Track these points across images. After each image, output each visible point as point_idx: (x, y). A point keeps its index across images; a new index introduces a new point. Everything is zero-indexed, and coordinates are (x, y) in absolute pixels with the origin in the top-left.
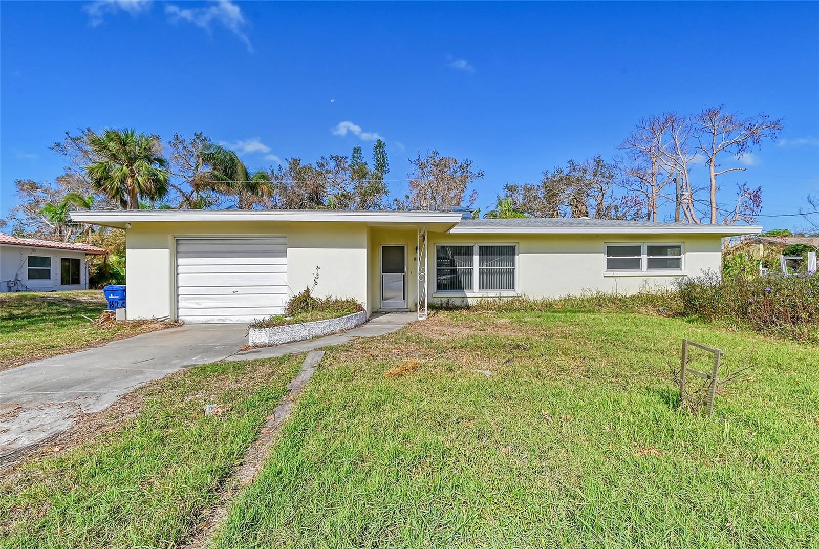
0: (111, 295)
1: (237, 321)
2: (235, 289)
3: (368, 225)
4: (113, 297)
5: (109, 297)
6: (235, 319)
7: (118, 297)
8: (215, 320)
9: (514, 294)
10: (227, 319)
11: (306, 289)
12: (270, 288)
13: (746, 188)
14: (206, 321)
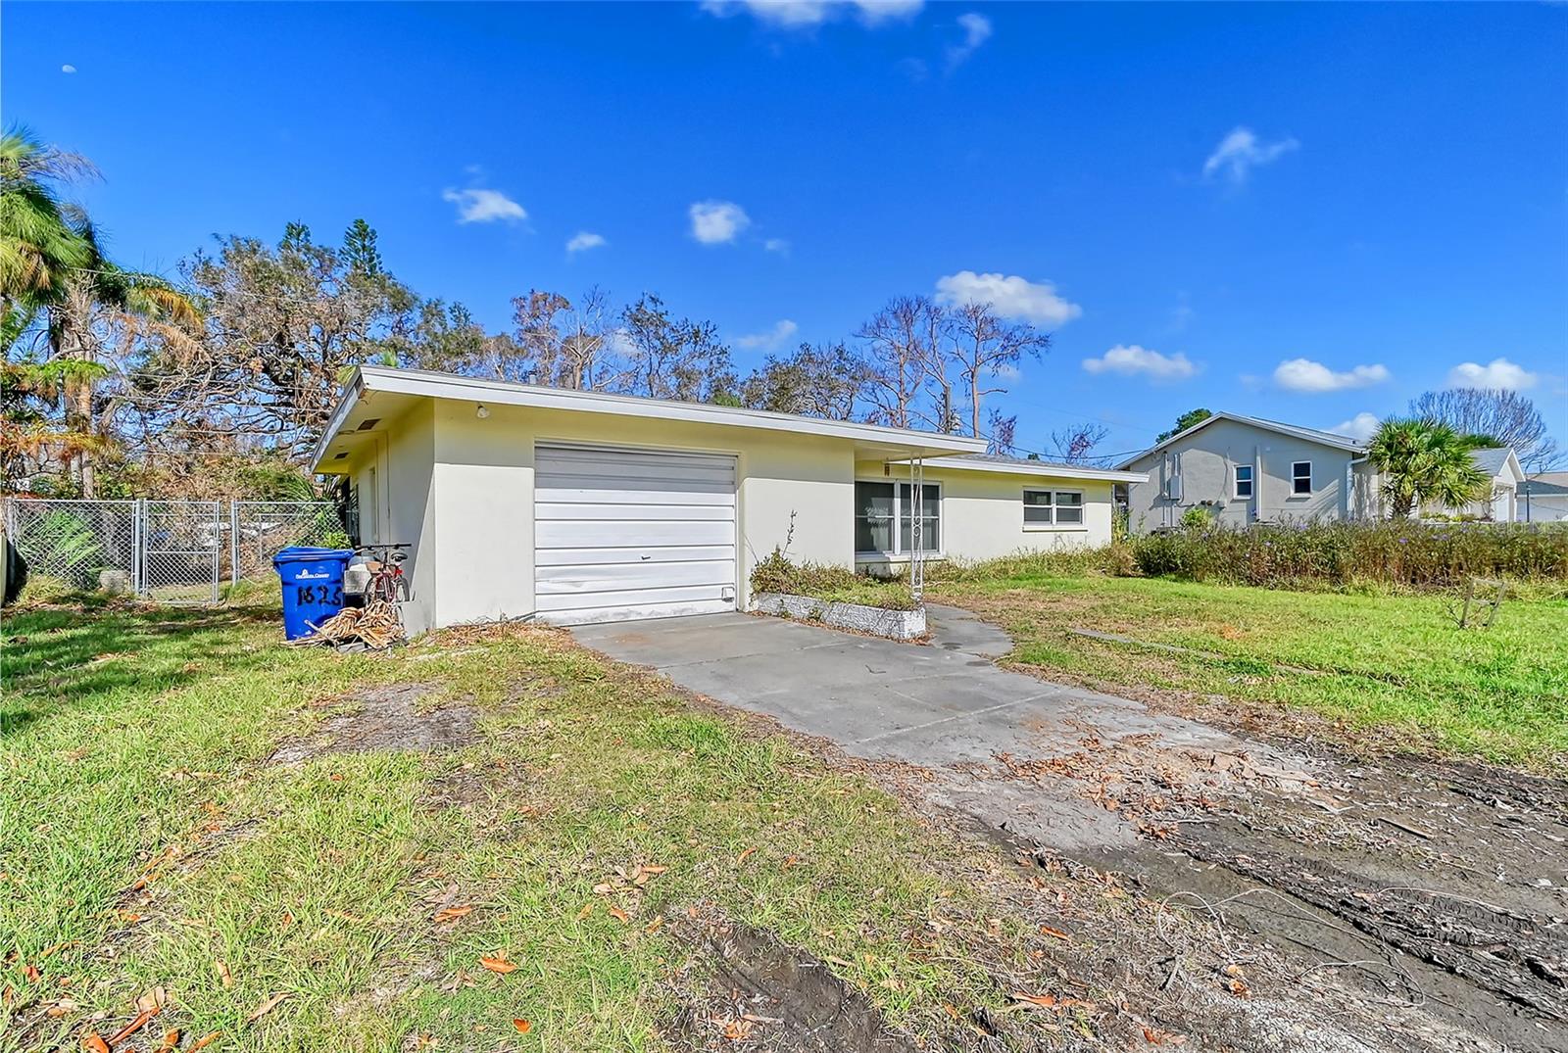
0: (305, 572)
1: (650, 615)
2: (644, 552)
3: (858, 444)
4: (312, 576)
5: (298, 577)
6: (646, 611)
7: (326, 576)
8: (611, 615)
9: (939, 557)
10: (631, 612)
11: (774, 551)
12: (712, 550)
13: (999, 415)
14: (592, 619)
